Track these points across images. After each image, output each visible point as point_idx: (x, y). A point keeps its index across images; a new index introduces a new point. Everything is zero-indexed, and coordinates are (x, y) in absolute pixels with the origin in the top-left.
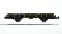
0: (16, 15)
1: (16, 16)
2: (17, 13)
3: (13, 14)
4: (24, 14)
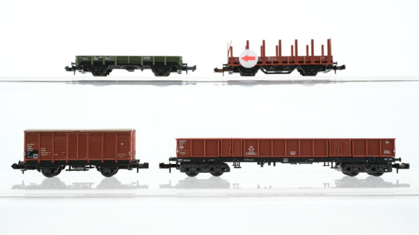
0: (97, 59)
1: (95, 62)
2: (97, 57)
3: (90, 57)
4: (113, 57)
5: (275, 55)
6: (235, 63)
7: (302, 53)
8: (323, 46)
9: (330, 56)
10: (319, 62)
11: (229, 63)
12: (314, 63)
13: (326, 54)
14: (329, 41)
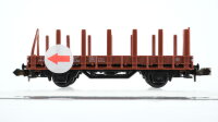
5: (105, 54)
6: (38, 66)
7: (145, 50)
8: (175, 37)
9: (187, 57)
10: (170, 66)
11: (29, 65)
12: (163, 68)
13: (180, 53)
14: (187, 33)
